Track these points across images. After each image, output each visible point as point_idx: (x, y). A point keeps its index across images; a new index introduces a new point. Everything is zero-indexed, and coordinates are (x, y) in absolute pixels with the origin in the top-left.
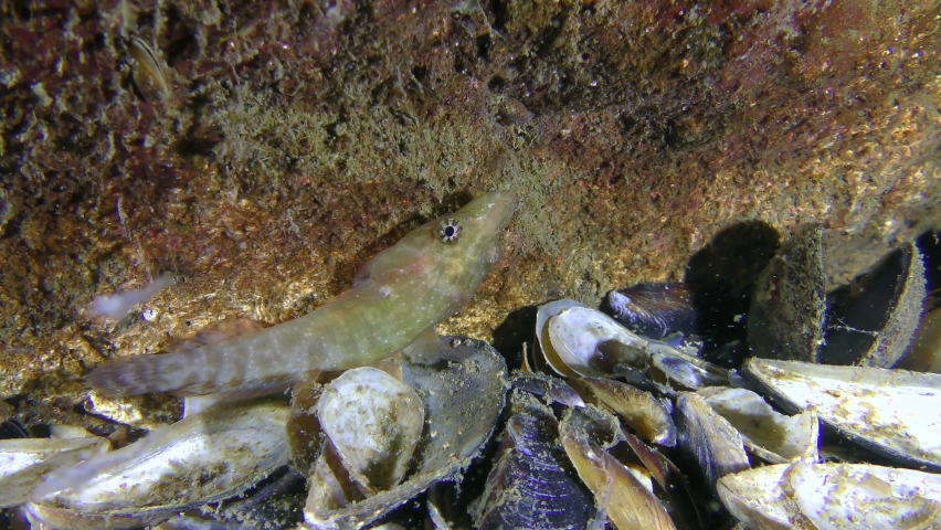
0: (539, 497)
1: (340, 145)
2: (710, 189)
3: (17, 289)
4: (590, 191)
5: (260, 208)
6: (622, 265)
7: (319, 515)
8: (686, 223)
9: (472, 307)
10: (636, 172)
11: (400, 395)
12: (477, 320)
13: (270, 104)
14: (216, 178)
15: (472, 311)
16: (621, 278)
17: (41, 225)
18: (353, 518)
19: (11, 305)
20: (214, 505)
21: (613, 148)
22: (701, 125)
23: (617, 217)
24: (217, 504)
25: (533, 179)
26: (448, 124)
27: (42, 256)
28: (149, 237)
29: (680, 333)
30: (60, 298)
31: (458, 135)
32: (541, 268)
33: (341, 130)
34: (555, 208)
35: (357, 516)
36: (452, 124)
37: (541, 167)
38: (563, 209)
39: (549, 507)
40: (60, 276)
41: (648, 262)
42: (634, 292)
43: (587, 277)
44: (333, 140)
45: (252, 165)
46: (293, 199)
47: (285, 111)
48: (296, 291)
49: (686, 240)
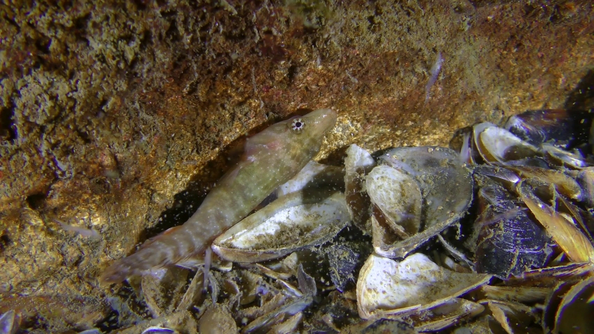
0: (515, 231)
1: (377, 29)
2: (573, 49)
3: (191, 126)
4: (501, 54)
5: (329, 71)
6: (518, 100)
7: (382, 248)
8: (558, 71)
9: (435, 128)
10: (530, 41)
11: (404, 181)
12: (436, 137)
13: (337, 6)
14: (306, 53)
15: (434, 131)
16: (516, 108)
17: (206, 86)
18: (403, 249)
19: (187, 136)
20: (318, 247)
21: (518, 26)
22: (578, 6)
23: (516, 70)
24: (319, 246)
25: (470, 48)
26: (432, 14)
27: (206, 105)
28: (263, 92)
29: (553, 140)
30: (214, 131)
31: (437, 21)
32: (473, 104)
33: (377, 19)
34: (483, 66)
35: (405, 248)
36: (434, 14)
37: (475, 40)
38: (486, 66)
39: (523, 236)
40: (213, 117)
41: (533, 97)
42: (524, 116)
43: (497, 108)
44: (373, 25)
45: (328, 43)
46: (348, 64)
47: (346, 10)
48: (341, 122)
49: (556, 83)
